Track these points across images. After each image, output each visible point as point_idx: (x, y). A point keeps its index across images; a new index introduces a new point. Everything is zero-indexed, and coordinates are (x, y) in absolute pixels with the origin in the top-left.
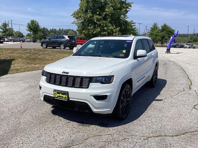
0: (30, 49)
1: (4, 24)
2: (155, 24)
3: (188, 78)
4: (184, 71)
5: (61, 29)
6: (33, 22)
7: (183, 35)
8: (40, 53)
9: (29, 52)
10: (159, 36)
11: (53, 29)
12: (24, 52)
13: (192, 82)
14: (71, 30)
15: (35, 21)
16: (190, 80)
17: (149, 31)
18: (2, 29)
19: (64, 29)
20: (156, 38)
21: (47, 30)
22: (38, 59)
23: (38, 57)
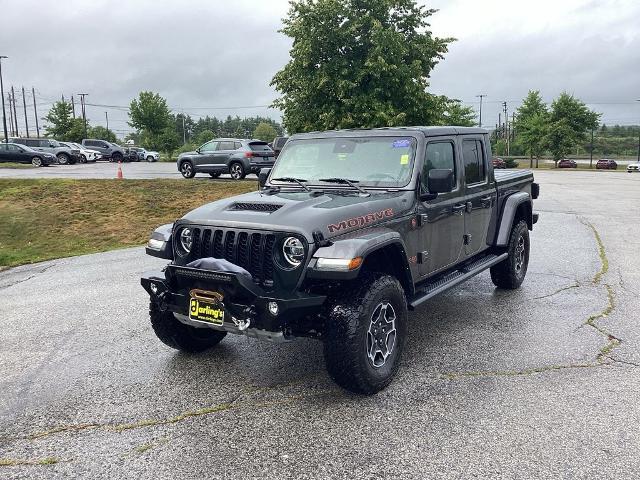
1: (60, 105)
2: (533, 97)
3: (602, 256)
5: (234, 117)
6: (146, 98)
7: (630, 128)
10: (545, 133)
11: (208, 119)
13: (609, 266)
14: (264, 121)
15: (155, 94)
17: (516, 119)
18: (52, 120)
19: (242, 118)
20: (536, 140)
21: (189, 121)
22: (173, 208)
23: (170, 205)
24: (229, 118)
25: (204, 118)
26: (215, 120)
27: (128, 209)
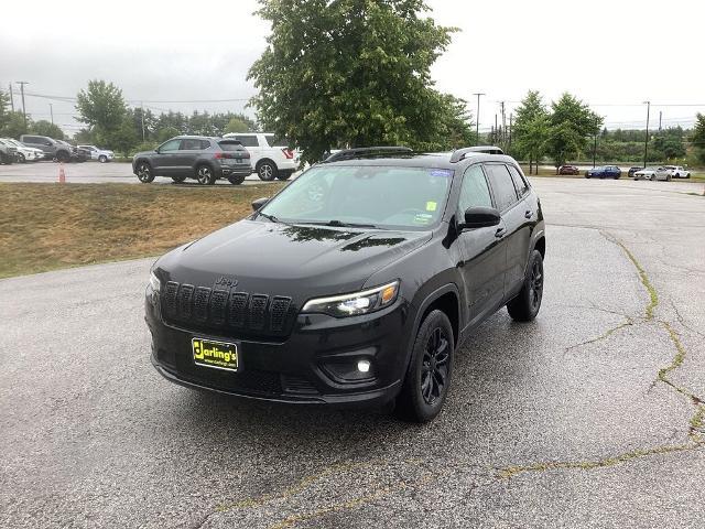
2: (533, 97)
3: (645, 282)
5: (201, 113)
10: (546, 137)
11: (171, 114)
13: (658, 296)
14: (236, 117)
15: (107, 84)
16: (651, 289)
17: (513, 122)
19: (211, 114)
21: (149, 115)
22: (126, 219)
23: (123, 215)
24: (196, 113)
26: (179, 115)
27: (71, 220)
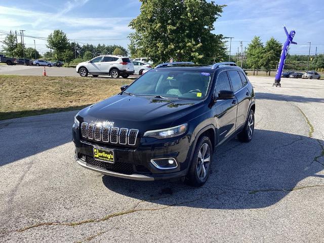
0: (59, 77)
1: (9, 35)
2: (257, 39)
3: (308, 123)
4: (302, 112)
6: (57, 33)
7: (302, 56)
8: (77, 83)
9: (59, 83)
10: (262, 58)
11: (88, 45)
12: (51, 82)
13: (314, 128)
14: (118, 47)
15: (60, 31)
16: (311, 126)
17: (246, 50)
18: (6, 43)
19: (106, 46)
20: (258, 61)
21: (78, 46)
22: (75, 93)
23: (74, 91)
24: (99, 45)
25: (86, 45)
26: (92, 46)
27: (50, 92)
